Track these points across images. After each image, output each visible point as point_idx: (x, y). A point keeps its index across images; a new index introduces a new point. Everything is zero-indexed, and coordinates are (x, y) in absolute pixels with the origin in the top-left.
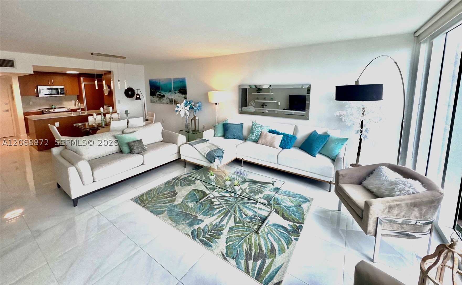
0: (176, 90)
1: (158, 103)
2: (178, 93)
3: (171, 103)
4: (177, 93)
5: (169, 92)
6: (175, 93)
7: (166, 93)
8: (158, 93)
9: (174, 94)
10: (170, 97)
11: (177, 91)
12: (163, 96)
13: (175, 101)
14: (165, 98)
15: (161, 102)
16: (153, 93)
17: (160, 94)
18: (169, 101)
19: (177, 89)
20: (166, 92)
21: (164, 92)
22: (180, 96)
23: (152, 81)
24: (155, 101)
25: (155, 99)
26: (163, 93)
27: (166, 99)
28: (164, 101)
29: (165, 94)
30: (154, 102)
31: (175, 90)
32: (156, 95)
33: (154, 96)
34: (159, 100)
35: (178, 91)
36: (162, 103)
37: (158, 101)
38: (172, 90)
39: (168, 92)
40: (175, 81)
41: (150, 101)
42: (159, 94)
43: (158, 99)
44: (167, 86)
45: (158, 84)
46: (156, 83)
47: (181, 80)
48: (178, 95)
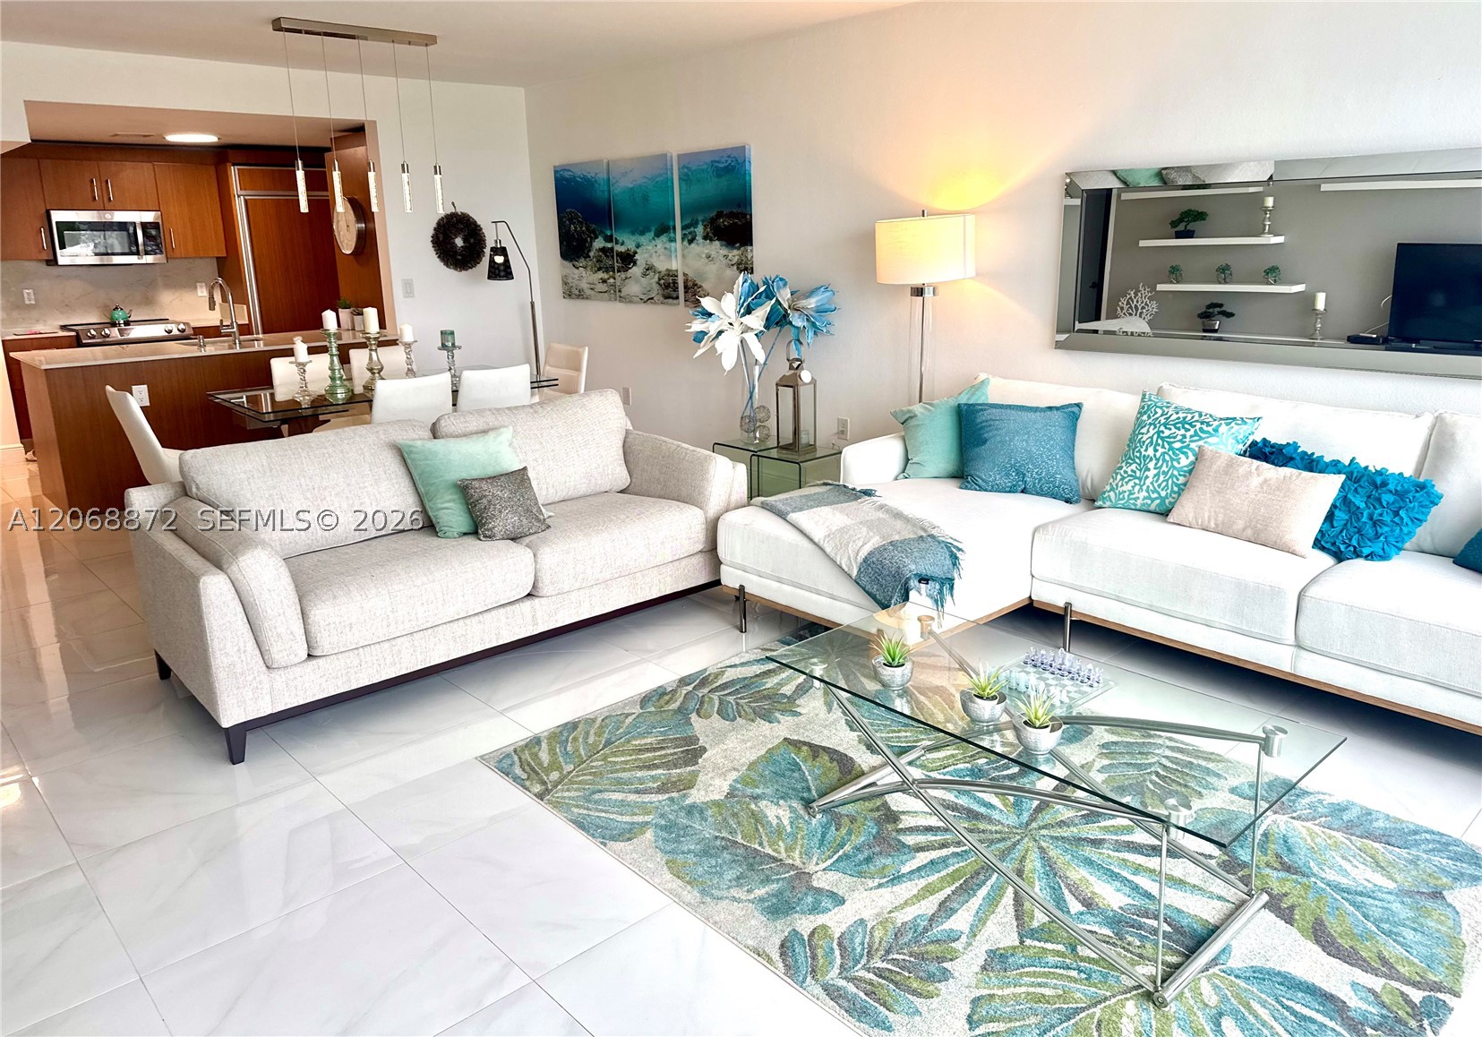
0: (694, 224)
1: (601, 300)
2: (705, 238)
3: (667, 297)
4: (699, 238)
5: (658, 235)
6: (690, 242)
7: (643, 239)
8: (599, 243)
9: (686, 243)
10: (662, 265)
11: (700, 230)
12: (628, 259)
13: (690, 284)
14: (636, 271)
15: (616, 294)
16: (572, 247)
17: (609, 245)
18: (656, 287)
19: (700, 218)
20: (642, 233)
21: (633, 233)
22: (713, 254)
23: (567, 174)
24: (584, 285)
25: (586, 276)
26: (626, 242)
27: (644, 275)
28: (633, 288)
29: (638, 246)
30: (581, 295)
31: (687, 222)
32: (592, 254)
33: (582, 262)
34: (604, 281)
35: (705, 227)
36: (622, 299)
37: (603, 287)
38: (671, 224)
39: (652, 234)
40: (693, 167)
41: (557, 287)
42: (603, 250)
43: (601, 275)
44: (646, 199)
45: (600, 194)
46: (588, 183)
47: (723, 160)
48: (707, 251)
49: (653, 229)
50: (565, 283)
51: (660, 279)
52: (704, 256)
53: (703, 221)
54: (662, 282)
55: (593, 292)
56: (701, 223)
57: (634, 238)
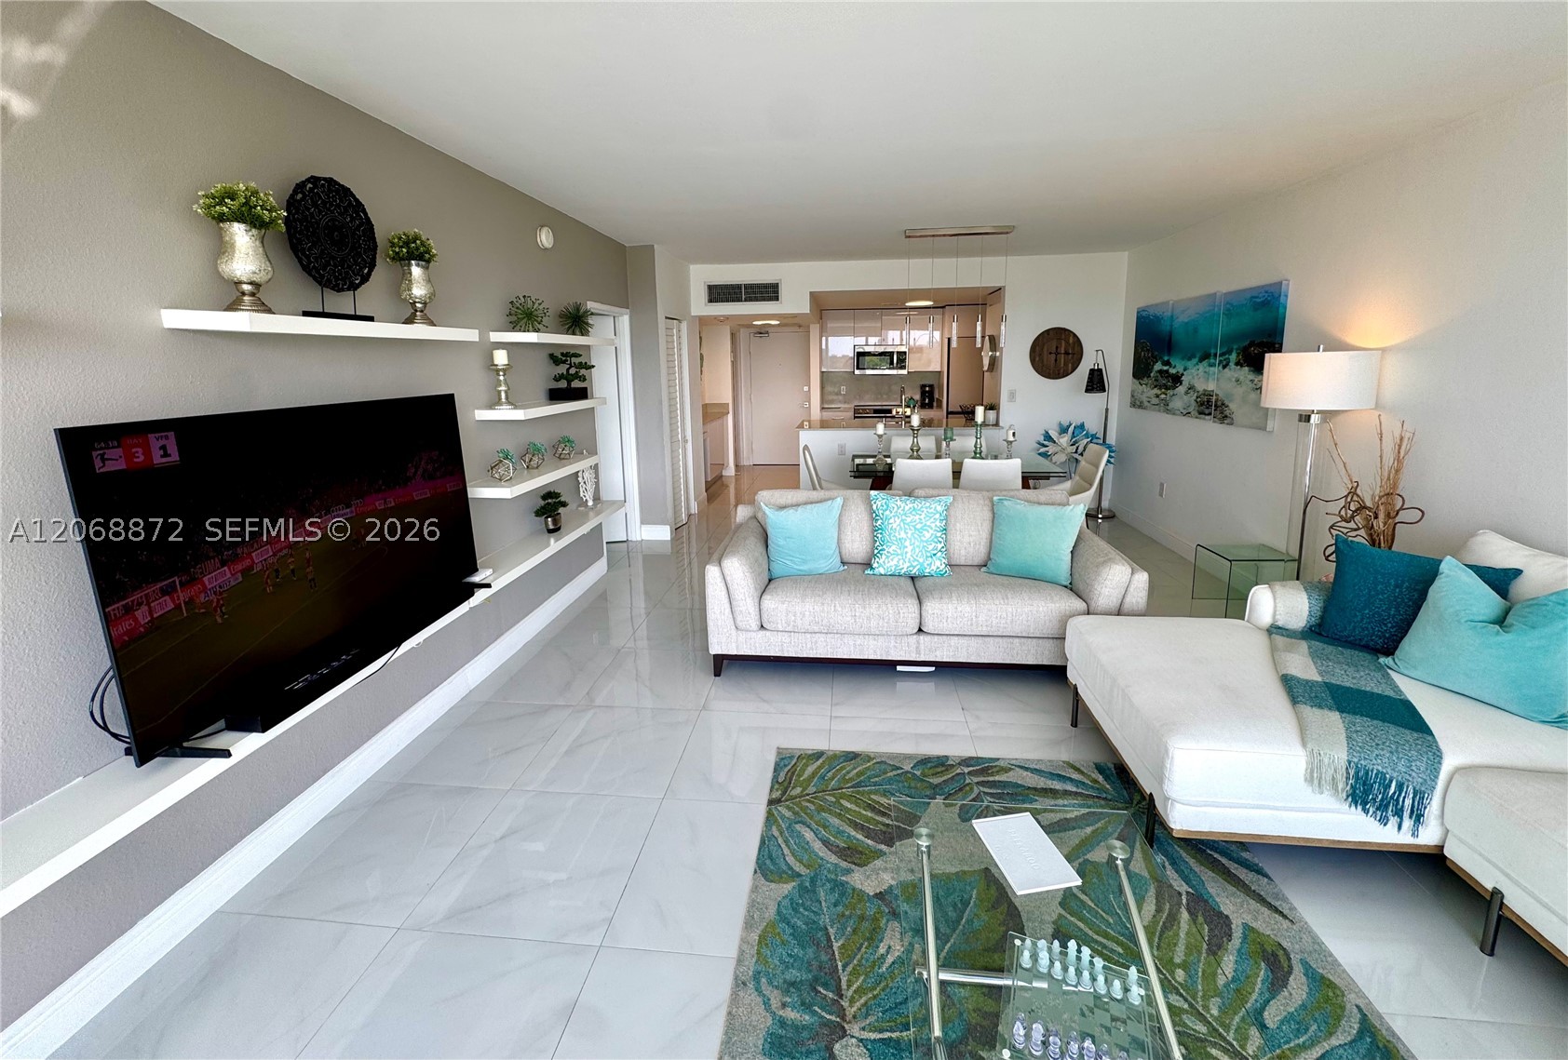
0: (1230, 352)
1: (1154, 410)
2: (1237, 364)
3: (1201, 413)
4: (1232, 364)
5: (1201, 360)
6: (1224, 367)
7: (1189, 364)
8: (1158, 366)
9: (1221, 368)
10: (1200, 386)
11: (1233, 357)
12: (1177, 379)
13: (1219, 403)
14: (1181, 389)
15: (1165, 407)
16: (1141, 369)
17: (1165, 368)
18: (1194, 403)
19: (1235, 347)
20: (1190, 359)
21: (1183, 359)
22: (1242, 378)
23: (1144, 314)
24: (1145, 399)
25: (1148, 392)
26: (1177, 366)
27: (1187, 393)
28: (1177, 404)
29: (1185, 370)
30: (1141, 406)
31: (1224, 350)
32: (1152, 375)
33: (1146, 380)
34: (1157, 396)
35: (1238, 354)
36: (1168, 411)
37: (1155, 401)
38: (1213, 351)
39: (1196, 360)
40: (1233, 305)
41: (1128, 399)
42: (1160, 372)
43: (1156, 391)
44: (1196, 330)
45: (1165, 327)
46: (1158, 319)
47: (1261, 295)
48: (1236, 376)
49: (1198, 356)
50: (1133, 396)
51: (1197, 397)
52: (1234, 379)
53: (1237, 349)
54: (1199, 400)
55: (1149, 404)
56: (1234, 351)
57: (1183, 362)
